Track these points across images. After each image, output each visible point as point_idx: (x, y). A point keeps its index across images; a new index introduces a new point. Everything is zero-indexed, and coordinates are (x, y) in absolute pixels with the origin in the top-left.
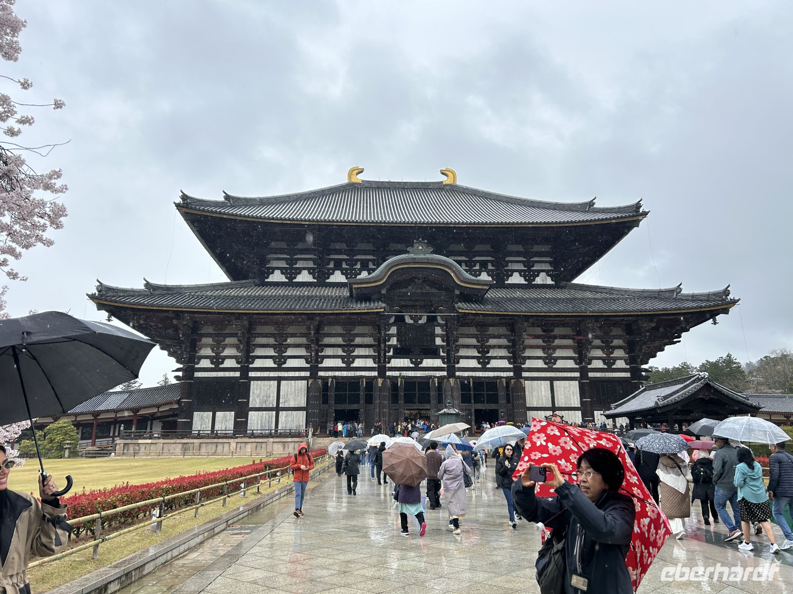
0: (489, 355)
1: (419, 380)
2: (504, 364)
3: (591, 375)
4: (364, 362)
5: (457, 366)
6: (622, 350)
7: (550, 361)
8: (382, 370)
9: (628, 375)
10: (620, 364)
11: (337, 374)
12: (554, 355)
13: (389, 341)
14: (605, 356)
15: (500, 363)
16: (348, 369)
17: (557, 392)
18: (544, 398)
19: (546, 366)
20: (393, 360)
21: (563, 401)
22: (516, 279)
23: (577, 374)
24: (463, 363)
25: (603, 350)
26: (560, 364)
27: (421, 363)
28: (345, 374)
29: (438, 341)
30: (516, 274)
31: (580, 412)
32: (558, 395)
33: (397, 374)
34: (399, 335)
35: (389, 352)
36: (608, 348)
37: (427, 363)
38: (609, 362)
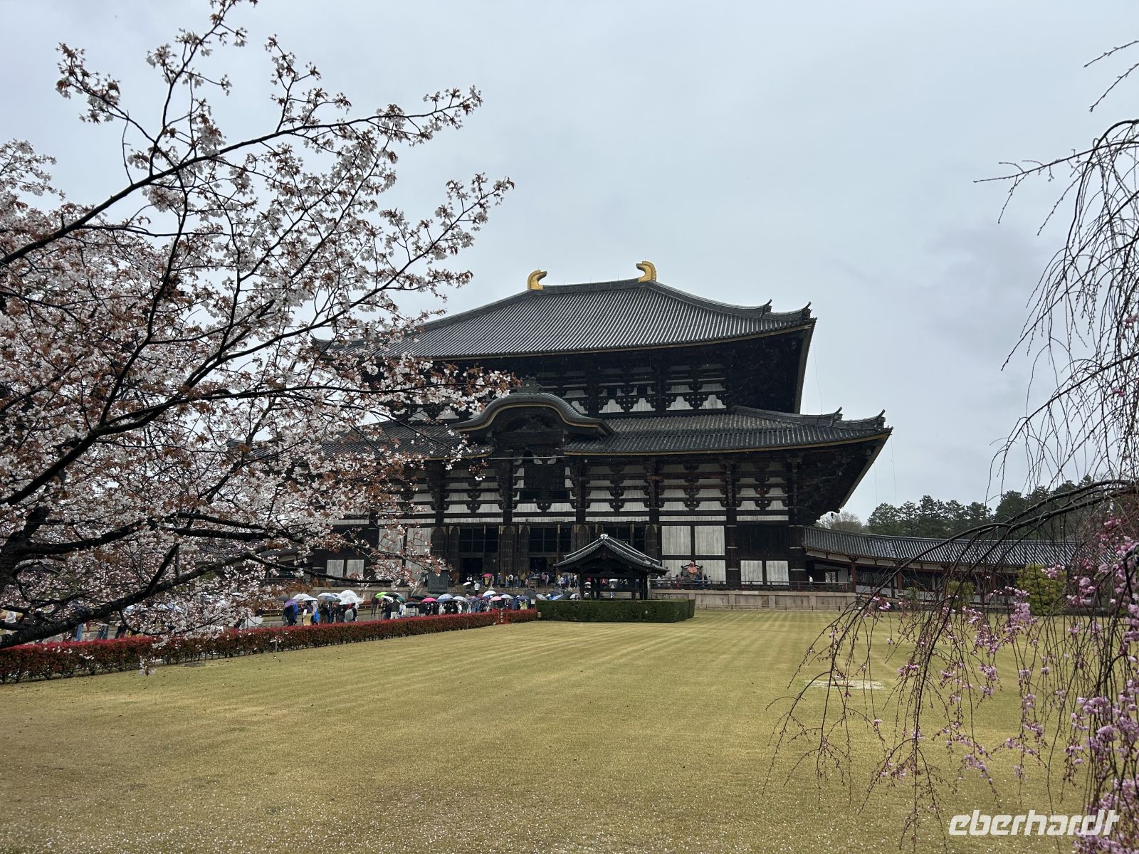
0: (623, 497)
1: (545, 526)
2: (640, 507)
3: (739, 518)
4: (490, 508)
5: (587, 510)
6: (780, 489)
7: (692, 502)
8: (507, 515)
9: (785, 518)
10: (777, 505)
11: (463, 520)
12: (697, 496)
13: (516, 484)
14: (758, 496)
15: (635, 507)
16: (474, 515)
17: (698, 538)
18: (683, 546)
19: (687, 509)
20: (519, 505)
21: (704, 549)
22: (680, 404)
23: (723, 518)
24: (594, 507)
25: (756, 489)
26: (703, 506)
27: (549, 507)
28: (470, 520)
29: (568, 484)
30: (680, 399)
31: (724, 562)
32: (699, 543)
33: (523, 519)
34: (526, 478)
35: (516, 496)
36: (762, 487)
37: (556, 507)
38: (763, 504)
